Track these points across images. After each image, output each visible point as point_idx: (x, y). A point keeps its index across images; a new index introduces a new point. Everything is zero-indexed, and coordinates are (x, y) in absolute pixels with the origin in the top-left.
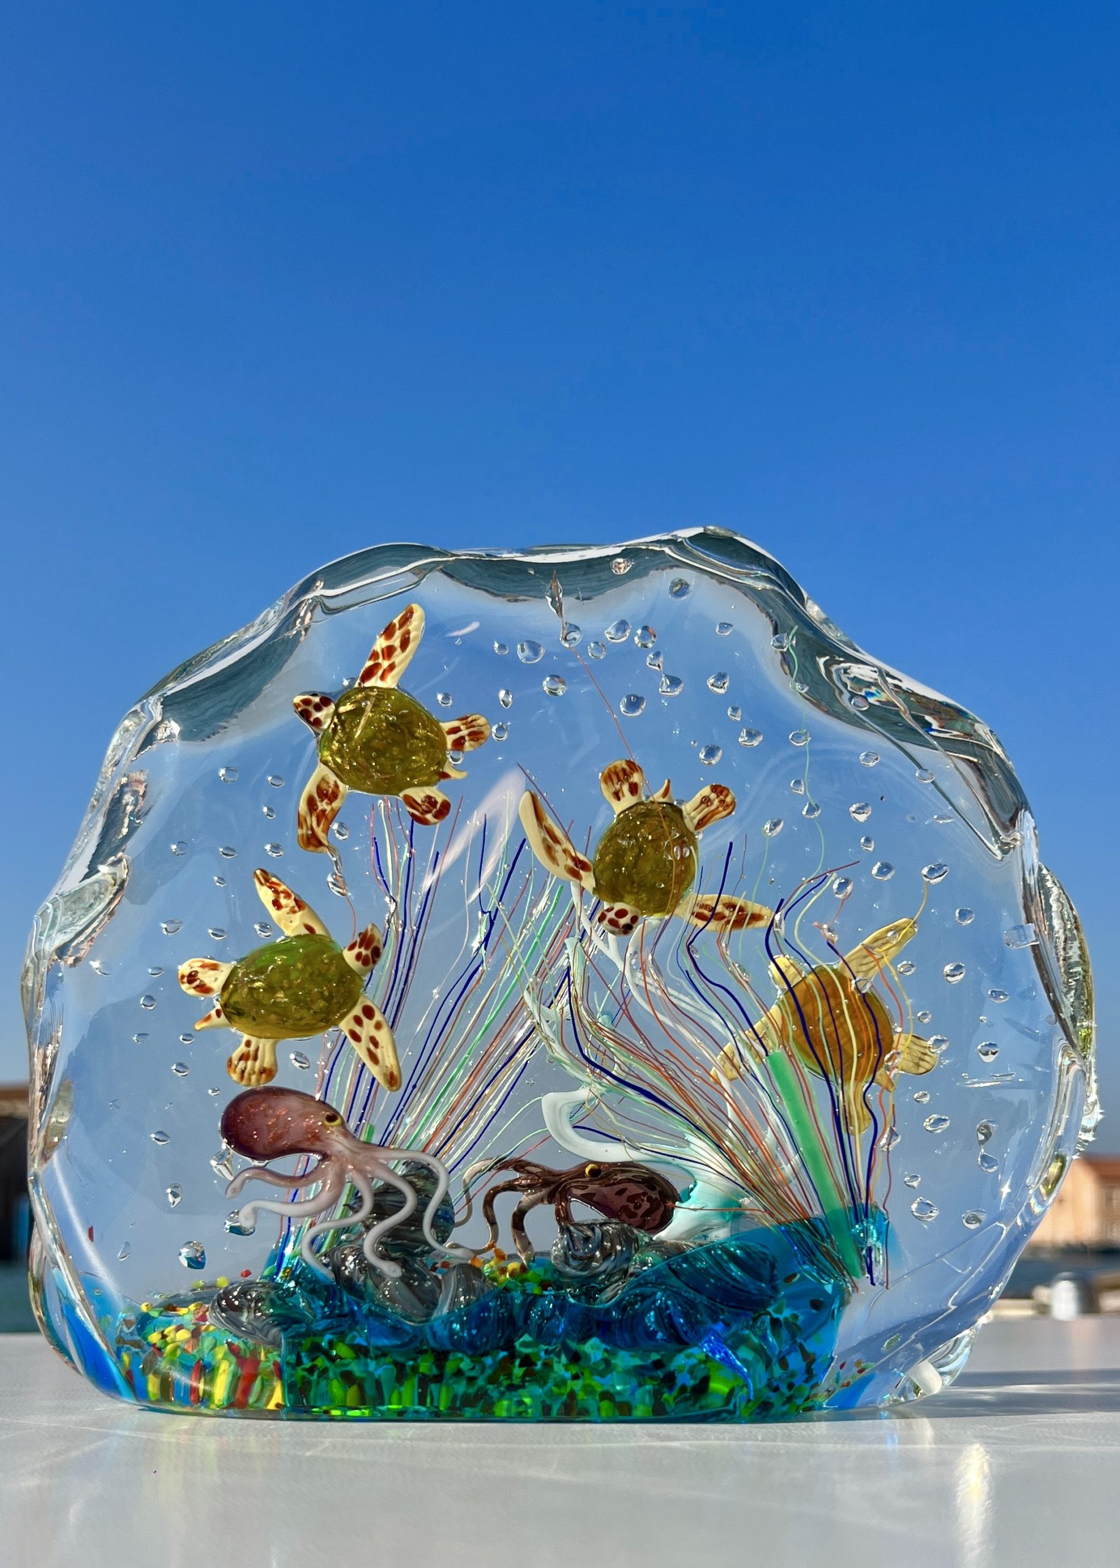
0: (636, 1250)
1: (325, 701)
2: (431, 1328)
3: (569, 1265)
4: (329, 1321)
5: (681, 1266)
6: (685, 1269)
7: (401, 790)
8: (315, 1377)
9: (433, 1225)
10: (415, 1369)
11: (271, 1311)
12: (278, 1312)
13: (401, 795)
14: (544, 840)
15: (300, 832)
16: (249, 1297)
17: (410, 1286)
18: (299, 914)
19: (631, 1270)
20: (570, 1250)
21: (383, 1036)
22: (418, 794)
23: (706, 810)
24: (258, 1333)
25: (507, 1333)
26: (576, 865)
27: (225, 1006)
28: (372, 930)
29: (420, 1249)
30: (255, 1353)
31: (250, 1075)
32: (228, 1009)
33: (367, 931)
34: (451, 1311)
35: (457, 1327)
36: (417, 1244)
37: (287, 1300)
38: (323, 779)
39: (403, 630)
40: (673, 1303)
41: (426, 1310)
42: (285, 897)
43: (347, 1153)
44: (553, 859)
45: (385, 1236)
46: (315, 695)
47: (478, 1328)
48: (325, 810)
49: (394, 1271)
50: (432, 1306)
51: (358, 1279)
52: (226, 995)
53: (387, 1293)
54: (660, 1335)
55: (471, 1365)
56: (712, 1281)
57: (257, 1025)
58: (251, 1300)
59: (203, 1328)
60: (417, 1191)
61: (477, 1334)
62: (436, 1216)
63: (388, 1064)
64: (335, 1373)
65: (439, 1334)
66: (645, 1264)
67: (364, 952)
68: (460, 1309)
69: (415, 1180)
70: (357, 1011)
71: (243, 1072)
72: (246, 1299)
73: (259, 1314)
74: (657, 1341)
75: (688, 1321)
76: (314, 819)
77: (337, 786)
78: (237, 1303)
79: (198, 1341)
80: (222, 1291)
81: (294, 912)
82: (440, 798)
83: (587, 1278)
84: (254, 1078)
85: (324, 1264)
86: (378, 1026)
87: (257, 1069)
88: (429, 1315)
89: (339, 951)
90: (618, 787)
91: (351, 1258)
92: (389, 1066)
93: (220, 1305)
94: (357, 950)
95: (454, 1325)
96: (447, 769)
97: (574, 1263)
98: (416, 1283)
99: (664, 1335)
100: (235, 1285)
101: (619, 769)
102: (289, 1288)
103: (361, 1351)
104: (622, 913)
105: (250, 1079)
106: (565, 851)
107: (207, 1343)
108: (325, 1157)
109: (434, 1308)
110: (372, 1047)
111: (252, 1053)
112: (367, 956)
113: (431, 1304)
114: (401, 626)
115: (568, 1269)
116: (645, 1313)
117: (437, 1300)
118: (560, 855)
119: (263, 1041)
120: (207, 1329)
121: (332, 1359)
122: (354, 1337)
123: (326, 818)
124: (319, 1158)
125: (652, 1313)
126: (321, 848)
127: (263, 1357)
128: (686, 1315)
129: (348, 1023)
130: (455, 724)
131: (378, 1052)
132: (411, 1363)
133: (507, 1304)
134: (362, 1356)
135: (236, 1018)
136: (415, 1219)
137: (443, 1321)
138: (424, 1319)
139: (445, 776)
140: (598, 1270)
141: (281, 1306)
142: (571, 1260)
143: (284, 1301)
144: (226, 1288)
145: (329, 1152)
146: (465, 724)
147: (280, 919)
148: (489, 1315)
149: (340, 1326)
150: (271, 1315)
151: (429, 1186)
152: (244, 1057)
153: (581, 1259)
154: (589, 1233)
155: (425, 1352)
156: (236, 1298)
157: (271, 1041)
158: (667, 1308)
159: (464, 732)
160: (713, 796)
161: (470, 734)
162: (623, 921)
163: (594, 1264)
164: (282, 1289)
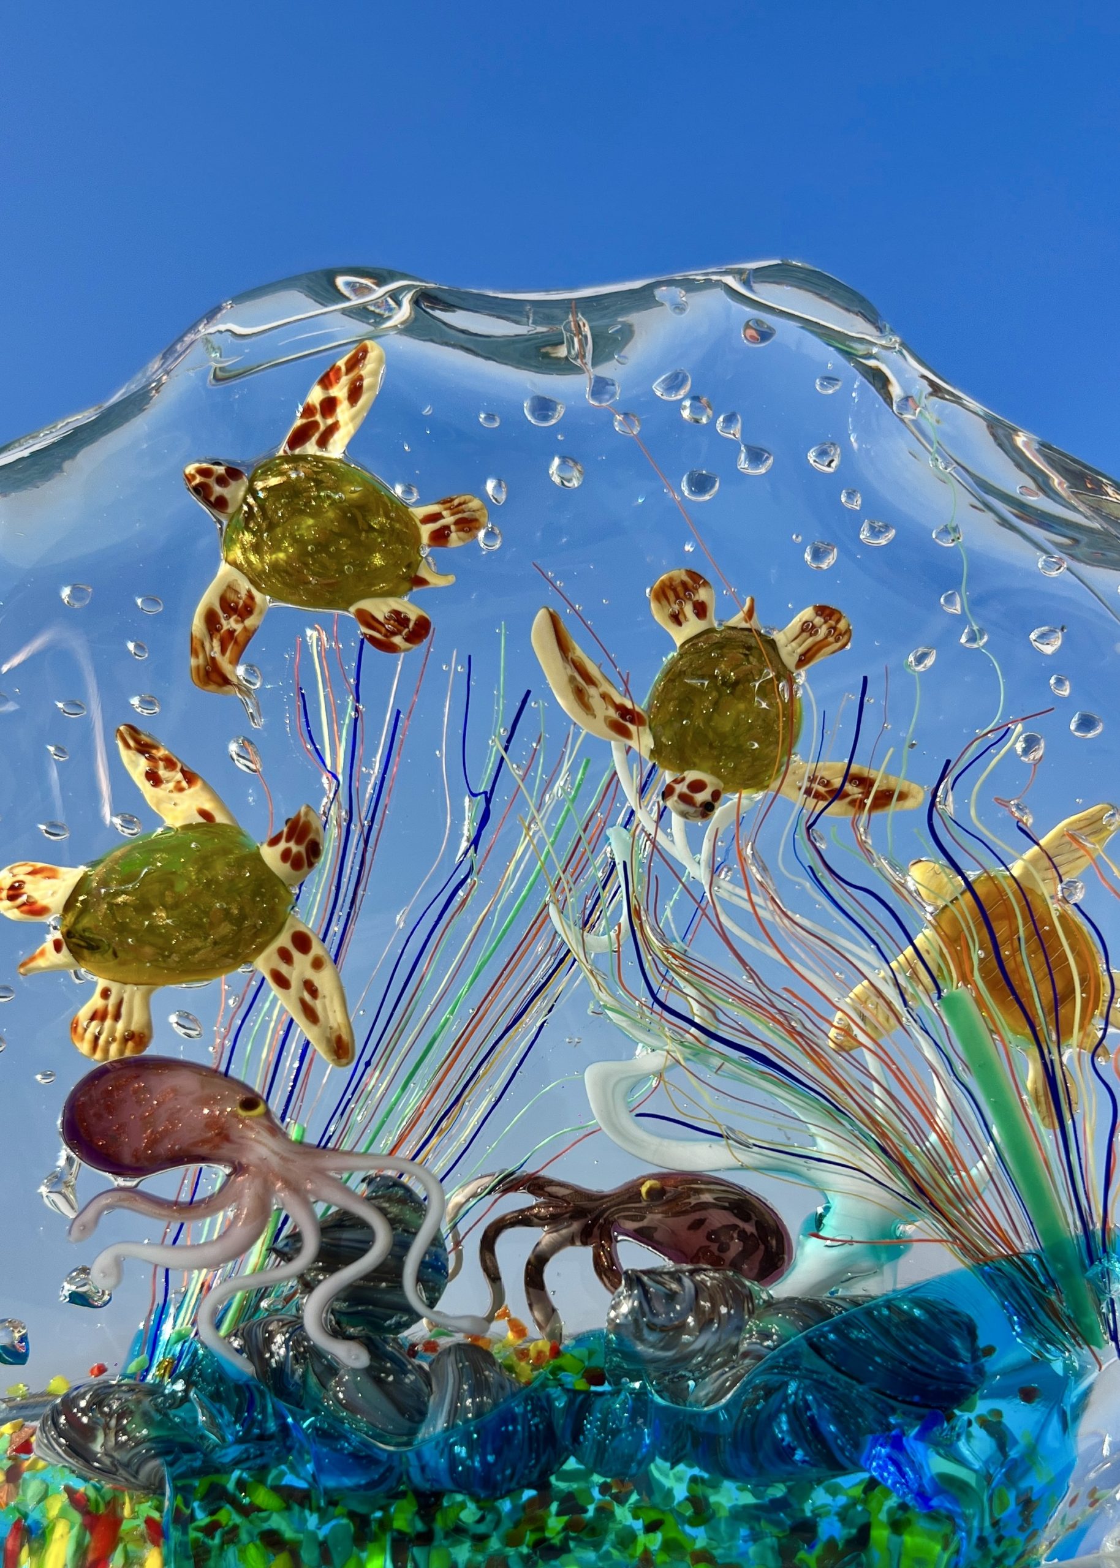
0: (751, 1313)
1: (233, 473)
2: (419, 1455)
3: (643, 1341)
4: (243, 1447)
5: (826, 1338)
6: (833, 1342)
7: (350, 604)
8: (217, 1540)
9: (420, 1279)
10: (385, 1524)
11: (145, 1432)
12: (154, 1434)
13: (352, 609)
14: (572, 679)
15: (193, 662)
16: (106, 1409)
17: (379, 1382)
18: (190, 792)
19: (744, 1346)
20: (644, 1316)
21: (324, 980)
22: (380, 608)
23: (810, 641)
24: (121, 1471)
25: (544, 1459)
26: (623, 716)
27: (68, 935)
28: (306, 814)
29: (394, 1320)
30: (114, 1505)
31: (108, 1043)
32: (74, 940)
33: (298, 817)
34: (451, 1427)
35: (461, 1451)
36: (389, 1312)
37: (172, 1412)
38: (230, 587)
39: (352, 375)
40: (815, 1398)
41: (407, 1424)
42: (166, 768)
43: (274, 1161)
44: (587, 707)
45: (337, 1299)
46: (218, 464)
47: (498, 1453)
48: (234, 631)
49: (357, 1358)
50: (417, 1418)
51: (293, 1372)
52: (70, 918)
53: (341, 1395)
54: (799, 1455)
55: (479, 1514)
56: (878, 1359)
57: (123, 963)
58: (110, 1415)
59: (27, 1464)
60: (393, 1222)
61: (496, 1460)
62: (423, 1265)
63: (333, 1023)
64: (250, 1534)
65: (432, 1464)
66: (767, 1336)
67: (295, 848)
68: (466, 1421)
69: (386, 1205)
70: (284, 940)
71: (96, 1038)
72: (103, 1413)
73: (124, 1438)
74: (794, 1463)
75: (844, 1429)
76: (216, 644)
77: (251, 596)
78: (85, 1420)
79: (17, 1487)
80: (58, 1401)
81: (181, 790)
82: (413, 613)
83: (674, 1361)
84: (114, 1048)
85: (237, 1350)
86: (317, 964)
87: (118, 1035)
88: (413, 1432)
89: (254, 849)
90: (676, 607)
91: (279, 1339)
92: (335, 1026)
93: (55, 1424)
94: (283, 845)
95: (457, 1449)
96: (423, 572)
97: (652, 1337)
98: (391, 1378)
99: (806, 1454)
100: (82, 1390)
101: (676, 582)
102: (174, 1393)
103: (293, 1499)
104: (697, 786)
105: (106, 1051)
106: (604, 696)
107: (33, 1489)
108: (238, 1169)
109: (421, 1421)
110: (307, 997)
111: (111, 1009)
112: (299, 854)
113: (416, 1414)
114: (349, 371)
115: (640, 1348)
116: (773, 1417)
117: (425, 1404)
118: (596, 702)
119: (129, 988)
120: (32, 1467)
121: (246, 1511)
122: (282, 1475)
123: (236, 642)
124: (228, 1171)
125: (784, 1418)
126: (227, 688)
127: (127, 1512)
128: (838, 1418)
129: (268, 959)
130: (434, 509)
131: (318, 1005)
132: (378, 1514)
133: (542, 1409)
134: (296, 1508)
135: (86, 952)
136: (391, 1269)
137: (438, 1444)
138: (405, 1439)
139: (421, 582)
140: (692, 1348)
141: (160, 1425)
142: (646, 1332)
143: (166, 1415)
144: (67, 1395)
145: (244, 1161)
146: (450, 509)
147: (159, 803)
148: (515, 1428)
149: (262, 1455)
150: (146, 1439)
151: (408, 1215)
152: (98, 1016)
153: (663, 1329)
154: (674, 1286)
155: (403, 1495)
156: (84, 1411)
157: (143, 988)
158: (808, 1407)
159: (448, 519)
160: (818, 620)
161: (456, 523)
162: (701, 797)
163: (686, 1338)
164: (164, 1395)
